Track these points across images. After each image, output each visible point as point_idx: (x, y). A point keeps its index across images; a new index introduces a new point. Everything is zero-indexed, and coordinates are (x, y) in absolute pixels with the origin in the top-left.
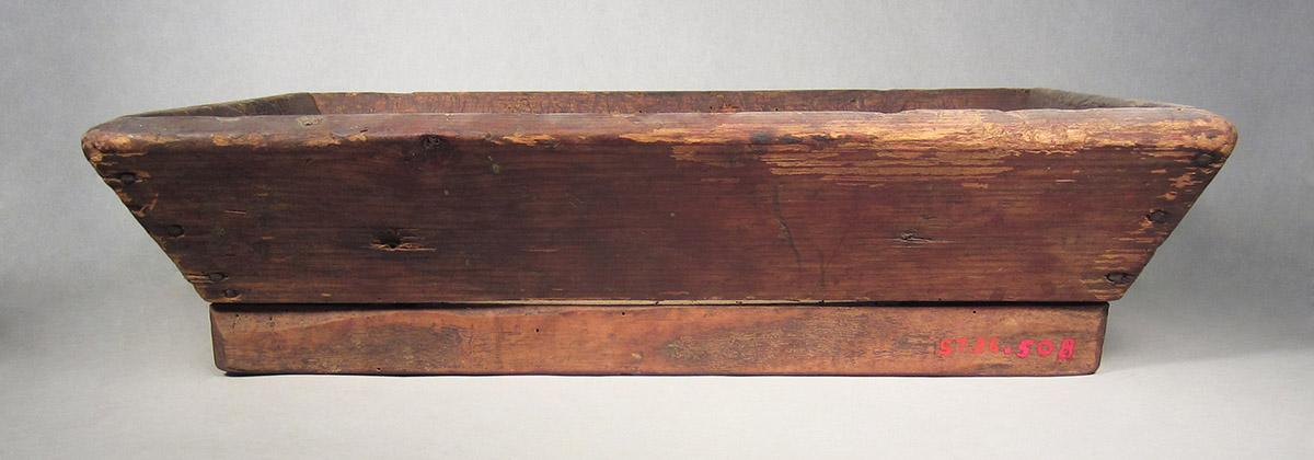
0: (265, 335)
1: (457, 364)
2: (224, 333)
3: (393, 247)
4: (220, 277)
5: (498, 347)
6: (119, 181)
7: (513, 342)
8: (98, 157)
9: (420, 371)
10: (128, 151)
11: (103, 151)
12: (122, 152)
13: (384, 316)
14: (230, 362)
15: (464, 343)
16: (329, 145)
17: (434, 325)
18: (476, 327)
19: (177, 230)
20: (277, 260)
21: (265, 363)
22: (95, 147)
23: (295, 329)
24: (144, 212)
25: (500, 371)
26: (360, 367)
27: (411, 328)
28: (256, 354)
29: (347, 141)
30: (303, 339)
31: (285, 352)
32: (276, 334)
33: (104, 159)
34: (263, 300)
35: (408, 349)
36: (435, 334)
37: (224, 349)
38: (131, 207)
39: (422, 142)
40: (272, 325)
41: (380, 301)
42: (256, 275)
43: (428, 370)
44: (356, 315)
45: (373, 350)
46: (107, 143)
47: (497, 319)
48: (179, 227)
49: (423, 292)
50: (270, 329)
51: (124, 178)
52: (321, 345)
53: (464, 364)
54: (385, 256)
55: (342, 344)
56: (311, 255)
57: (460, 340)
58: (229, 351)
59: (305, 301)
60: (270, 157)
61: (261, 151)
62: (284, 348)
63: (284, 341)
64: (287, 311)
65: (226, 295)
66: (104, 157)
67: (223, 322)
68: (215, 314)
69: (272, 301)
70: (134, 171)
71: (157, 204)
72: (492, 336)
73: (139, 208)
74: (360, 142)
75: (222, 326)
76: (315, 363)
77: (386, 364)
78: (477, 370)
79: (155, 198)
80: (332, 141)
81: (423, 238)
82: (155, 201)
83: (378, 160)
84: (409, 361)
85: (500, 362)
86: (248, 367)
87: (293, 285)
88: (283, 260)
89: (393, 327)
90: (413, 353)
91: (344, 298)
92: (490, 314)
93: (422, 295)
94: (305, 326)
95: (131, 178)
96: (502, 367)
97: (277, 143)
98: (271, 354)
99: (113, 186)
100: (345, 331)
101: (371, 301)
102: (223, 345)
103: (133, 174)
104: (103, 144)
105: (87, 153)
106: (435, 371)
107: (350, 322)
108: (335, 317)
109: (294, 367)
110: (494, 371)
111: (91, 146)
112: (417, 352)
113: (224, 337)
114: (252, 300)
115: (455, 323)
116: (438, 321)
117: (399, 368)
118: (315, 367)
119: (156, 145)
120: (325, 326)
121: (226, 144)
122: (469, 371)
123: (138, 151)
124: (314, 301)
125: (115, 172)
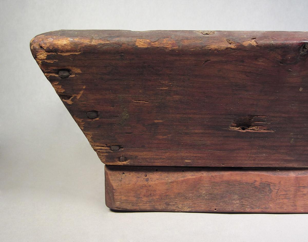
0: (142, 187)
1: (267, 207)
2: (114, 184)
3: (244, 129)
4: (118, 148)
5: (295, 196)
6: (57, 76)
7: (305, 193)
8: (43, 55)
9: (242, 211)
10: (67, 51)
11: (48, 51)
12: (62, 51)
13: (223, 175)
14: (118, 204)
15: (273, 193)
16: (227, 48)
17: (255, 181)
18: (282, 182)
19: (94, 114)
20: (161, 137)
21: (141, 205)
22: (41, 47)
23: (162, 183)
24: (72, 100)
25: (296, 211)
26: (203, 208)
27: (240, 183)
28: (134, 199)
29: (242, 45)
30: (167, 190)
31: (154, 198)
32: (150, 186)
33: (48, 58)
34: (144, 163)
35: (236, 197)
36: (256, 187)
37: (114, 195)
38: (62, 96)
39: (299, 49)
40: (147, 180)
41: (223, 166)
42: (143, 147)
43: (248, 210)
44: (204, 174)
45: (213, 197)
46: (51, 44)
47: (297, 178)
48: (96, 112)
49: (254, 160)
50: (146, 183)
51: (61, 73)
52: (179, 193)
53: (272, 206)
54: (238, 135)
55: (193, 193)
56: (186, 134)
57: (271, 191)
58: (117, 196)
59: (173, 164)
60: (178, 58)
61: (173, 53)
62: (154, 195)
63: (155, 191)
64: (157, 170)
65: (119, 161)
66: (48, 55)
67: (113, 177)
68: (109, 172)
69: (150, 164)
70: (70, 68)
71: (83, 94)
72: (292, 189)
73: (69, 98)
74: (252, 47)
75: (113, 180)
76: (174, 205)
77: (222, 206)
78: (280, 211)
79: (81, 90)
80: (230, 46)
81: (269, 123)
82: (82, 92)
83: (261, 62)
84: (236, 204)
85: (295, 206)
86: (129, 207)
87: (168, 154)
88: (165, 137)
89: (228, 183)
90: (239, 199)
91: (200, 163)
92: (292, 174)
93: (253, 162)
94: (170, 181)
95: (66, 74)
96: (296, 209)
97: (187, 46)
98: (145, 199)
99: (51, 80)
100: (195, 185)
101: (217, 165)
102: (113, 193)
103: (69, 71)
104: (48, 45)
105: (34, 53)
106: (253, 211)
107: (200, 179)
108: (190, 175)
109: (160, 208)
110: (291, 211)
111: (37, 47)
112: (242, 199)
113: (115, 187)
114: (136, 164)
115: (269, 180)
116: (258, 179)
117: (230, 209)
118: (174, 208)
119: (91, 46)
120: (183, 181)
121: (146, 46)
122: (274, 211)
123: (76, 51)
124: (178, 165)
125: (54, 68)
